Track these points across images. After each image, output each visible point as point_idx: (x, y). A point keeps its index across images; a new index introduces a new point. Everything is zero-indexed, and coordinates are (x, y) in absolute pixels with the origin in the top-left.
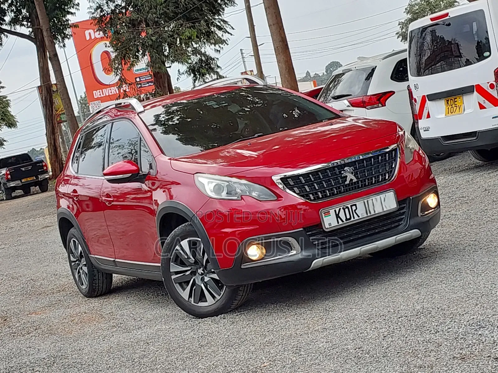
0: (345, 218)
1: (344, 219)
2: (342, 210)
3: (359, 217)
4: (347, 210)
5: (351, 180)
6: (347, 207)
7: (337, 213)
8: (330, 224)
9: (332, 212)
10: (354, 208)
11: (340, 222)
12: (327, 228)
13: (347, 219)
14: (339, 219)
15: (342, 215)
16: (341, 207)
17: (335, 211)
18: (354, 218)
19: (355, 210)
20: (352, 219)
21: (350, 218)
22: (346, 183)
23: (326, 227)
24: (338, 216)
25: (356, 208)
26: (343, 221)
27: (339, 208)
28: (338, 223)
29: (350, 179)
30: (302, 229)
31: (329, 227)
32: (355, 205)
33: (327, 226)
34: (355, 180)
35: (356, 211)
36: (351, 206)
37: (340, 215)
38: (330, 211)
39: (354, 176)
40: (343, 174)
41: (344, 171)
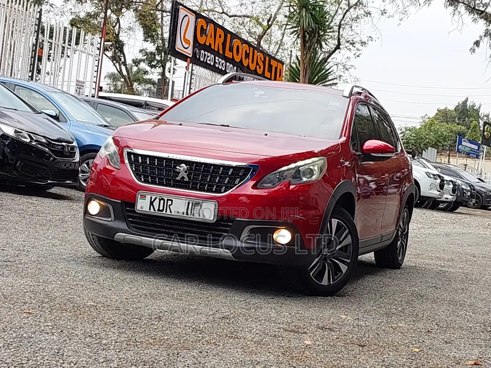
0: (158, 208)
1: (156, 209)
2: (157, 200)
3: (171, 212)
4: (162, 201)
5: (183, 178)
6: (164, 200)
7: (152, 201)
8: (142, 207)
9: (148, 197)
10: (170, 203)
11: (152, 210)
13: (159, 210)
14: (152, 206)
15: (156, 204)
16: (158, 197)
17: (151, 198)
18: (166, 211)
19: (170, 205)
20: (164, 212)
21: (163, 210)
22: (177, 178)
23: (138, 209)
24: (152, 203)
25: (172, 204)
26: (154, 210)
27: (155, 197)
28: (150, 209)
29: (182, 176)
30: (120, 201)
31: (140, 209)
32: (172, 201)
34: (186, 179)
35: (171, 207)
36: (168, 200)
37: (154, 203)
38: (147, 196)
39: (187, 175)
40: (177, 169)
41: (179, 166)
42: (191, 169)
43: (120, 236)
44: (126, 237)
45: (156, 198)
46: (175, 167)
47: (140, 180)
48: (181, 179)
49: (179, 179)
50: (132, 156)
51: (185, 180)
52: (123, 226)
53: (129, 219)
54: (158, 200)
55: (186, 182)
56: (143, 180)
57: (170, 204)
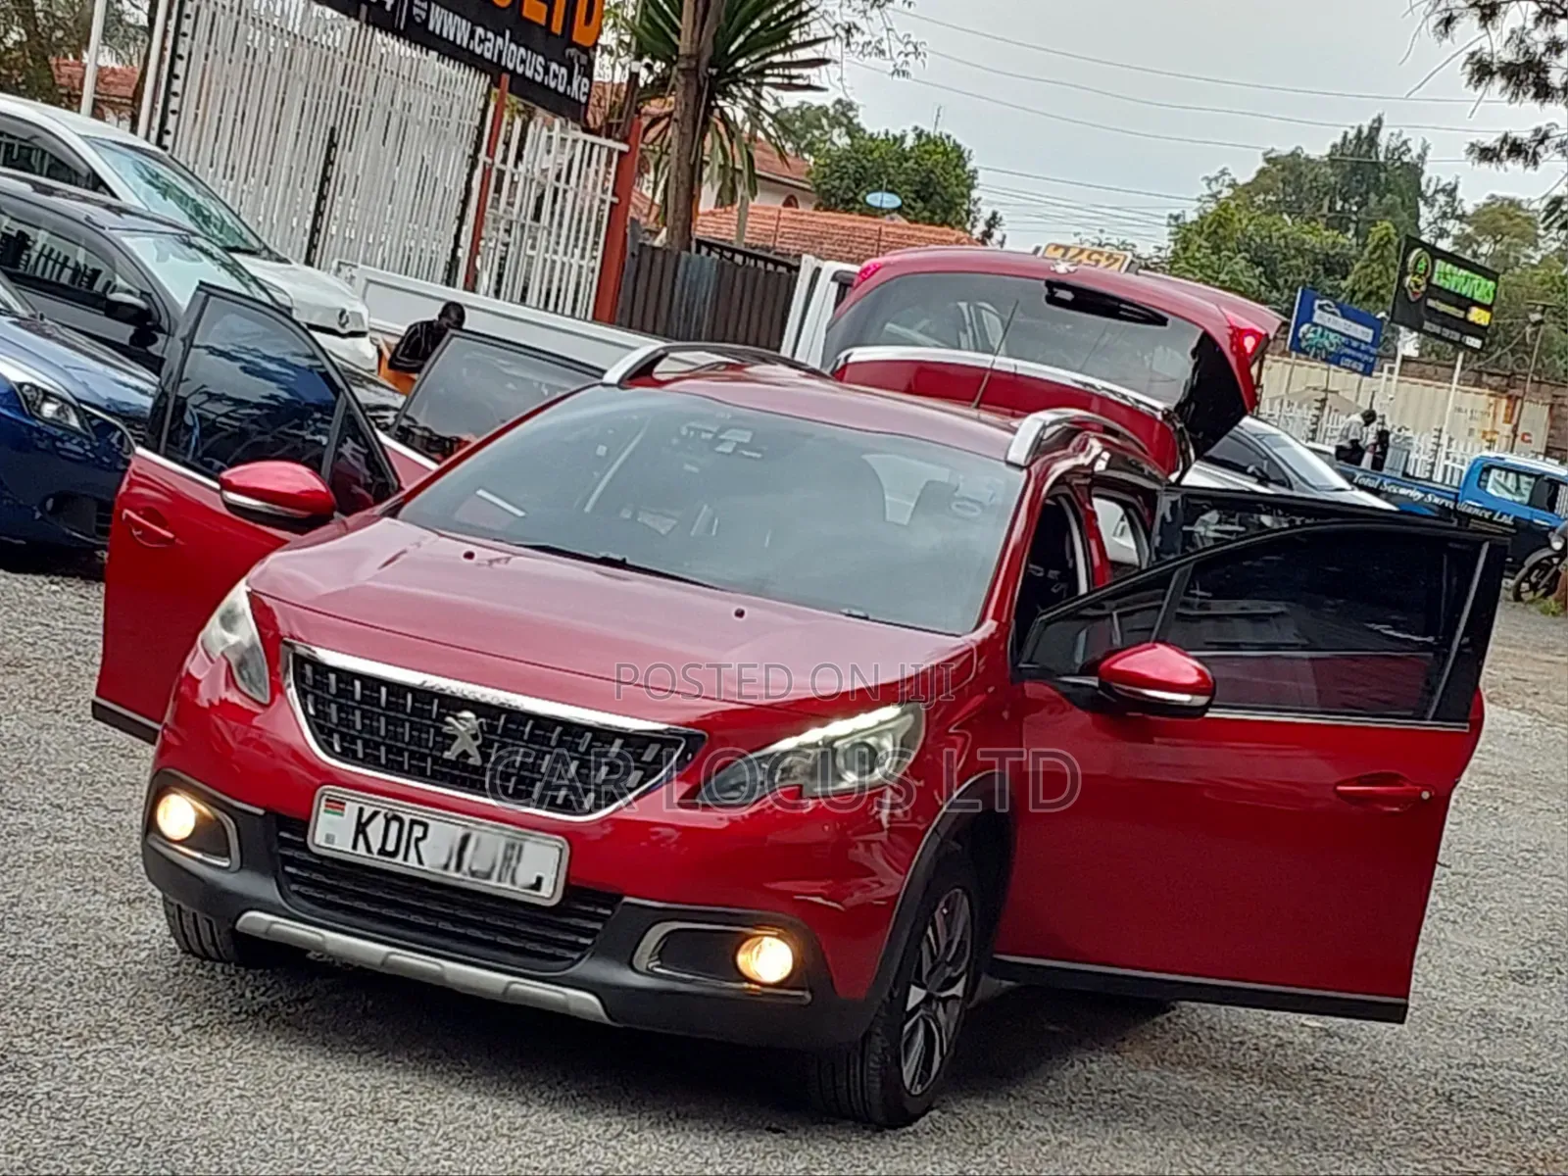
0: (379, 846)
1: (376, 846)
2: (380, 821)
3: (420, 862)
4: (394, 826)
5: (465, 754)
6: (401, 821)
7: (364, 820)
8: (329, 838)
9: (351, 809)
10: (418, 831)
11: (361, 849)
12: (319, 846)
13: (382, 851)
14: (361, 838)
15: (375, 830)
16: (384, 811)
17: (361, 810)
18: (405, 858)
19: (418, 840)
20: (399, 859)
21: (394, 854)
22: (447, 755)
23: (317, 841)
24: (361, 828)
25: (425, 836)
26: (369, 850)
27: (373, 809)
28: (355, 847)
29: (460, 750)
30: (261, 812)
31: (323, 844)
32: (426, 826)
33: (320, 839)
34: (475, 760)
35: (421, 845)
36: (413, 822)
37: (369, 829)
38: (348, 803)
39: (479, 747)
40: (448, 724)
41: (456, 718)
42: (492, 729)
43: (256, 920)
44: (276, 926)
45: (375, 814)
46: (441, 718)
47: (327, 746)
48: (458, 757)
49: (453, 758)
50: (308, 669)
51: (471, 761)
52: (268, 890)
53: (289, 869)
54: (383, 822)
55: (475, 769)
56: (337, 749)
57: (420, 835)
